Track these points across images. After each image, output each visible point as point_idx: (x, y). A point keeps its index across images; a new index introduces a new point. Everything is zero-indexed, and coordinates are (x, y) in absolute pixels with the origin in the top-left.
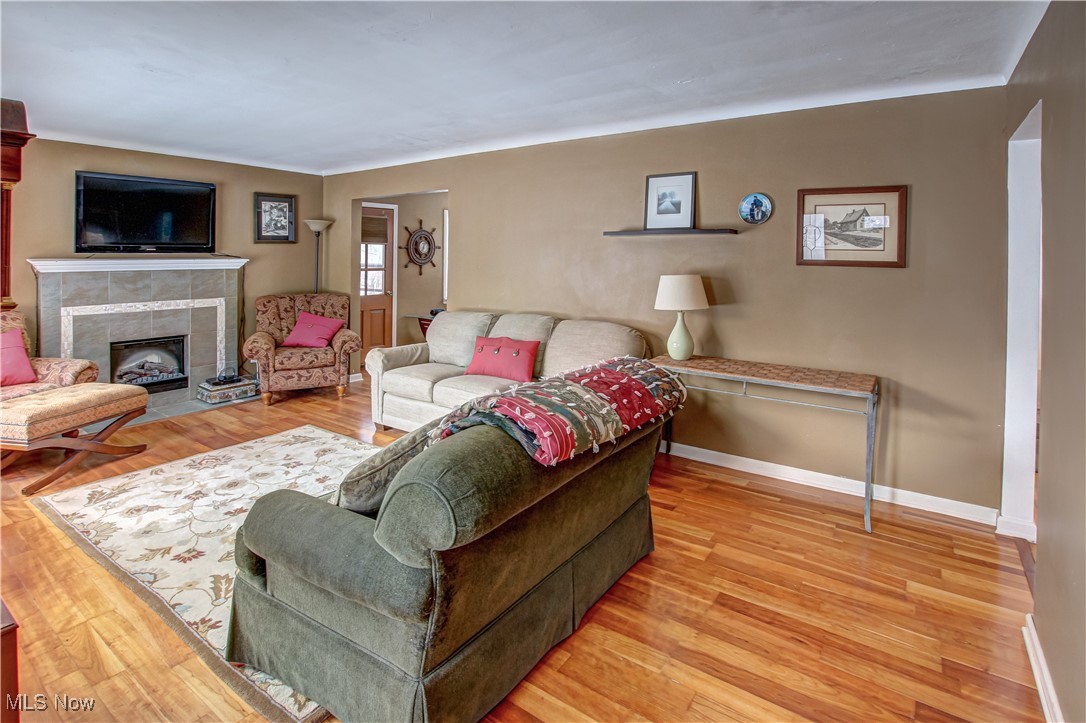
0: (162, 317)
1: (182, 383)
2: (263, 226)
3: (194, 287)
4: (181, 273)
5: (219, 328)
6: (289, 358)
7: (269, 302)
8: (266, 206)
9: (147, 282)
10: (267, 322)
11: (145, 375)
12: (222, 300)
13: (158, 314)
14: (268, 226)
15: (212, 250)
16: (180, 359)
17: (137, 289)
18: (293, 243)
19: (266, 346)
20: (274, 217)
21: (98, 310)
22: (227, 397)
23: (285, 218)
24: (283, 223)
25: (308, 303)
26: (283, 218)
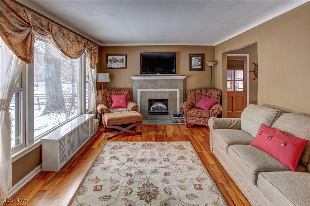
0: (161, 93)
1: (167, 114)
2: (192, 65)
3: (170, 85)
4: (166, 80)
5: (178, 98)
6: (193, 113)
7: (192, 91)
8: (193, 58)
9: (157, 83)
10: (191, 98)
11: (157, 110)
12: (179, 89)
13: (160, 92)
14: (194, 65)
15: (175, 73)
16: (167, 106)
17: (155, 85)
18: (203, 70)
19: (185, 107)
20: (196, 62)
21: (146, 90)
22: (177, 121)
23: (200, 62)
24: (199, 64)
25: (207, 92)
26: (199, 62)
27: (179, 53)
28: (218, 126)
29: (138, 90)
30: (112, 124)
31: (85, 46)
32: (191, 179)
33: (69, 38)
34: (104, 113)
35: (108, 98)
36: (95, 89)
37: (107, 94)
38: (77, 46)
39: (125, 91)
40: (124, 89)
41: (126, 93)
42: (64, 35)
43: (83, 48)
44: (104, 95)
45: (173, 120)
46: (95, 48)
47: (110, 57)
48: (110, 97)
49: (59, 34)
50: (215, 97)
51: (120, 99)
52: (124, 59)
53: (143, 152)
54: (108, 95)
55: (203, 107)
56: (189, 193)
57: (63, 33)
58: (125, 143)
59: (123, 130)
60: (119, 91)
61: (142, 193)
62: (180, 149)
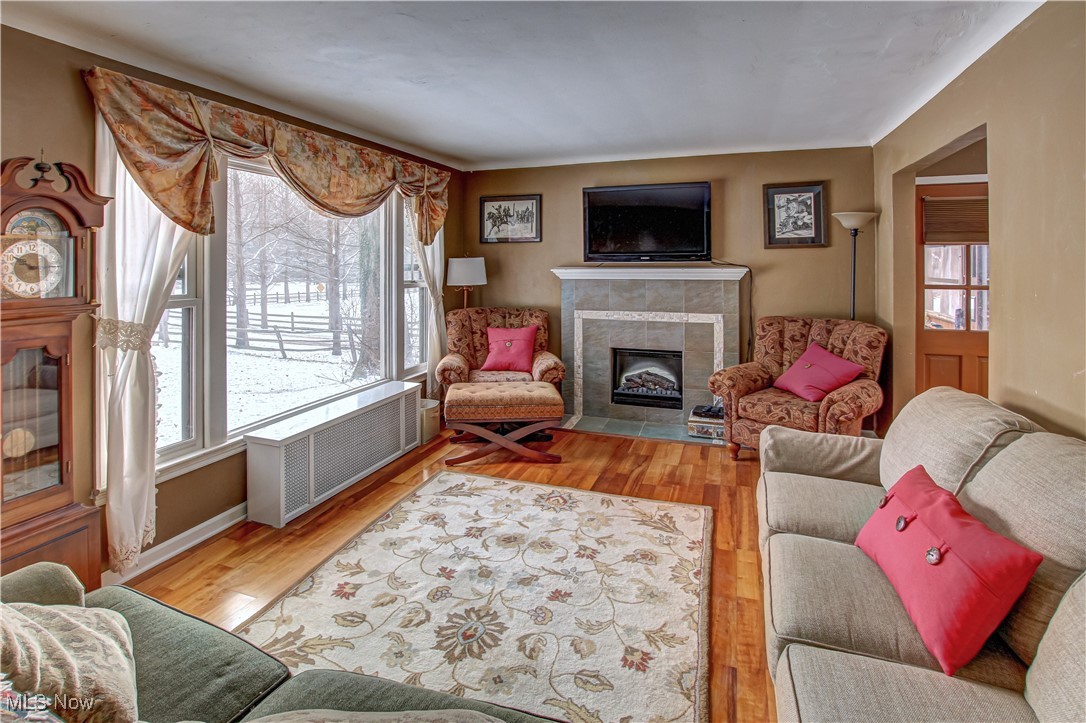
0: (654, 328)
1: (675, 403)
2: (777, 226)
3: (688, 299)
4: (674, 283)
5: (716, 349)
6: (754, 405)
7: (771, 325)
8: (780, 200)
9: (642, 291)
10: (763, 350)
11: (643, 386)
12: (720, 316)
13: (652, 325)
14: (784, 225)
15: (708, 257)
16: (679, 376)
17: (632, 298)
18: (823, 246)
19: (728, 383)
20: (793, 213)
21: (601, 315)
22: (706, 433)
23: (810, 214)
24: (806, 220)
25: (829, 332)
26: (806, 214)
27: (722, 182)
28: (784, 459)
29: (577, 313)
30: (459, 417)
31: (394, 178)
32: (629, 630)
33: (335, 158)
34: (450, 383)
35: (477, 336)
36: (437, 305)
37: (474, 324)
38: (364, 178)
39: (531, 315)
40: (532, 310)
41: (536, 322)
42: (316, 151)
43: (388, 184)
44: (463, 325)
45: (692, 429)
46: (435, 179)
47: (490, 207)
48: (484, 334)
49: (298, 150)
50: (856, 353)
51: (511, 341)
52: (532, 212)
53: (528, 518)
54: (476, 327)
55: (799, 389)
56: (594, 669)
57: (314, 147)
58: (491, 482)
59: (498, 440)
60: (512, 314)
61: (450, 632)
62: (655, 528)
